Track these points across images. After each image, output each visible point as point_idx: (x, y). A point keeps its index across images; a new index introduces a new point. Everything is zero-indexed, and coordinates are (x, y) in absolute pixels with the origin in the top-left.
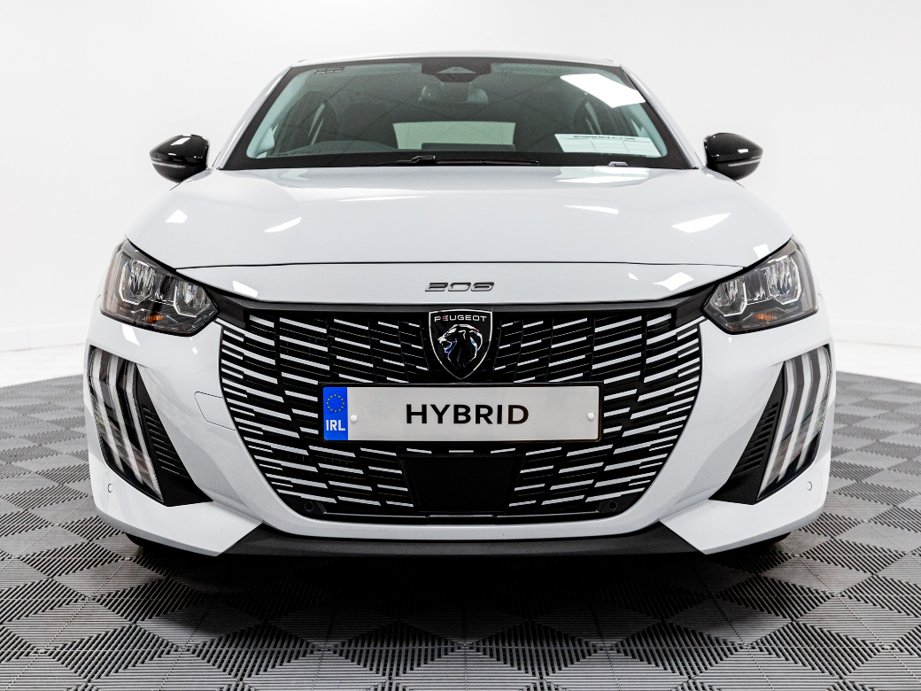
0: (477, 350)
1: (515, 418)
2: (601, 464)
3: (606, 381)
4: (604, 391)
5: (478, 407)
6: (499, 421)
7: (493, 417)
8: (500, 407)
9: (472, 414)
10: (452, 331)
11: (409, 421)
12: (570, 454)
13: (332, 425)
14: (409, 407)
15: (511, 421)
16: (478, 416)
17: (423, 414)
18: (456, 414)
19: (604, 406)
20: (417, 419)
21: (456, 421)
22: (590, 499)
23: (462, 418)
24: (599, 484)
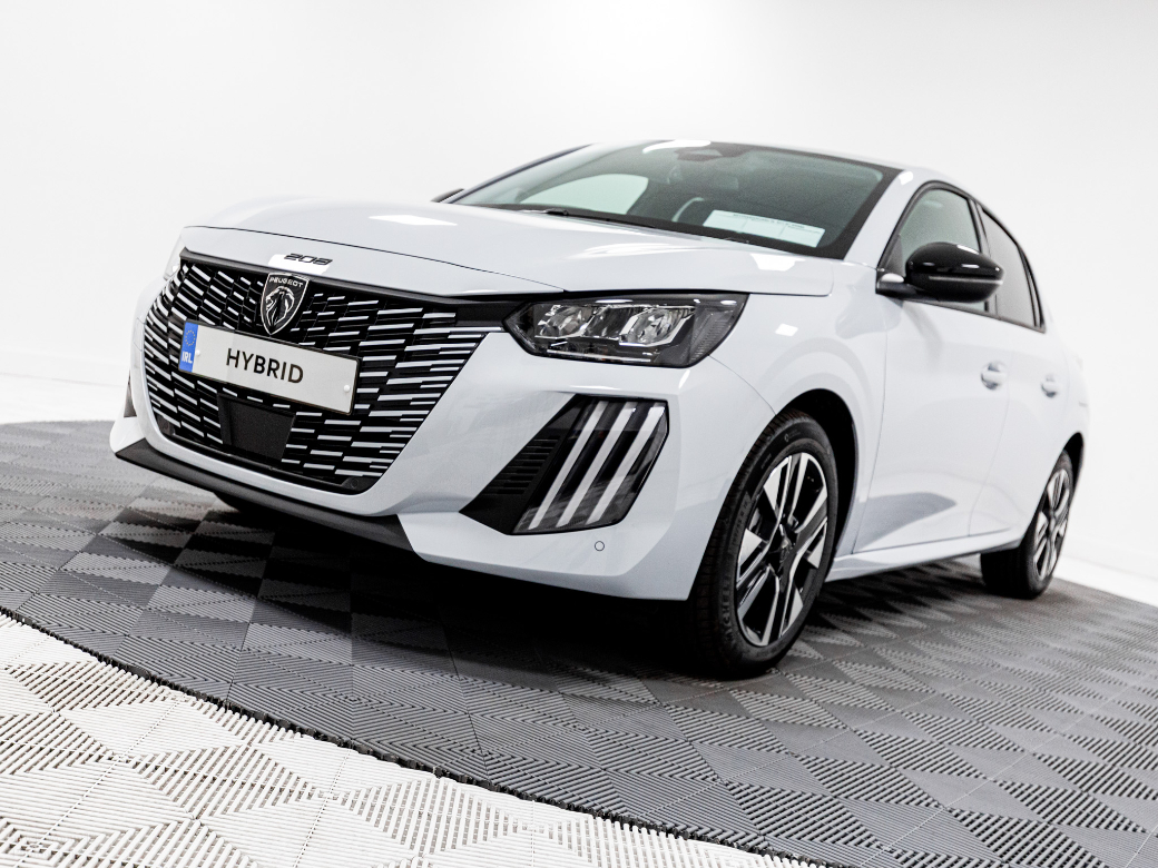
0: (287, 311)
1: (294, 378)
2: (349, 439)
3: (365, 359)
4: (362, 367)
5: (271, 361)
6: (282, 378)
7: (279, 373)
8: (285, 364)
9: (266, 366)
10: (276, 291)
11: (228, 363)
12: (327, 422)
13: (185, 356)
14: (230, 350)
15: (290, 380)
16: (270, 369)
17: (237, 359)
18: (257, 364)
19: (359, 382)
20: (233, 362)
21: (256, 371)
22: (338, 472)
23: (259, 368)
24: (346, 459)
